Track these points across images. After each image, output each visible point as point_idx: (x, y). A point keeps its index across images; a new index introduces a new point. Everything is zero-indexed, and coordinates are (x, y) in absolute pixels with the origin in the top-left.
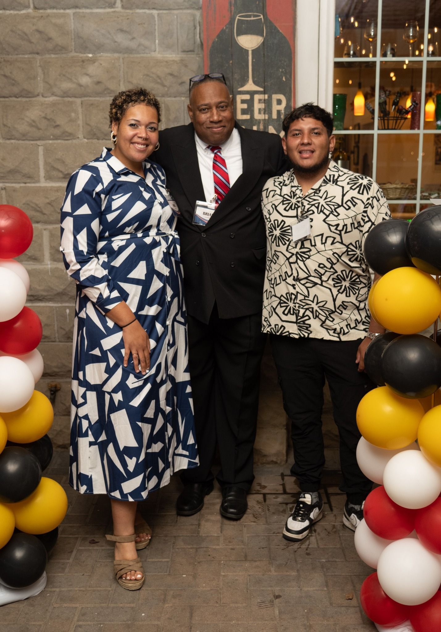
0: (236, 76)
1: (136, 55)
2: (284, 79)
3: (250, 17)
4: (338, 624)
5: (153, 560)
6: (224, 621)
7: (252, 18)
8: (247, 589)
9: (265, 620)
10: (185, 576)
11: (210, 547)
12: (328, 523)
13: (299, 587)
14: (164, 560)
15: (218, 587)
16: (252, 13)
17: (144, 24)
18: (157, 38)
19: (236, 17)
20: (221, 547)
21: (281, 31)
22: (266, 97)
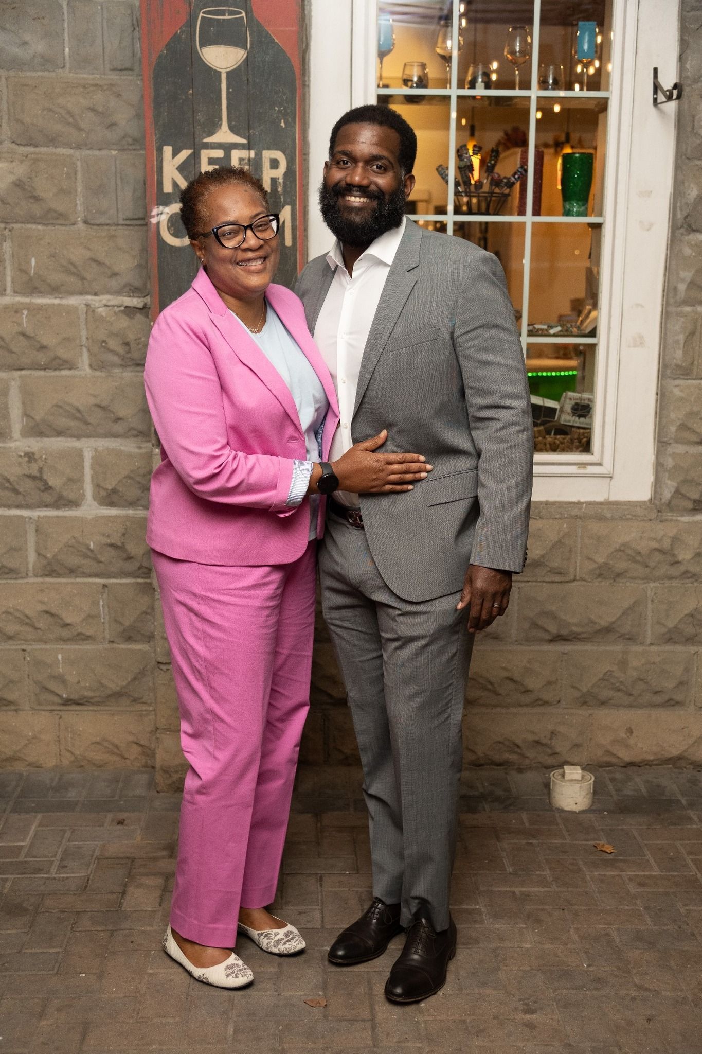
0: (200, 117)
1: (29, 74)
2: (283, 124)
3: (224, 15)
4: (330, 1047)
5: (34, 951)
6: (138, 1045)
7: (227, 17)
8: (188, 995)
9: (208, 1044)
10: (84, 975)
11: (135, 928)
12: (347, 889)
13: (276, 991)
14: (52, 950)
15: (138, 992)
16: (228, 8)
17: (43, 18)
18: (66, 44)
19: (199, 14)
20: (155, 928)
21: (276, 41)
22: (252, 154)
